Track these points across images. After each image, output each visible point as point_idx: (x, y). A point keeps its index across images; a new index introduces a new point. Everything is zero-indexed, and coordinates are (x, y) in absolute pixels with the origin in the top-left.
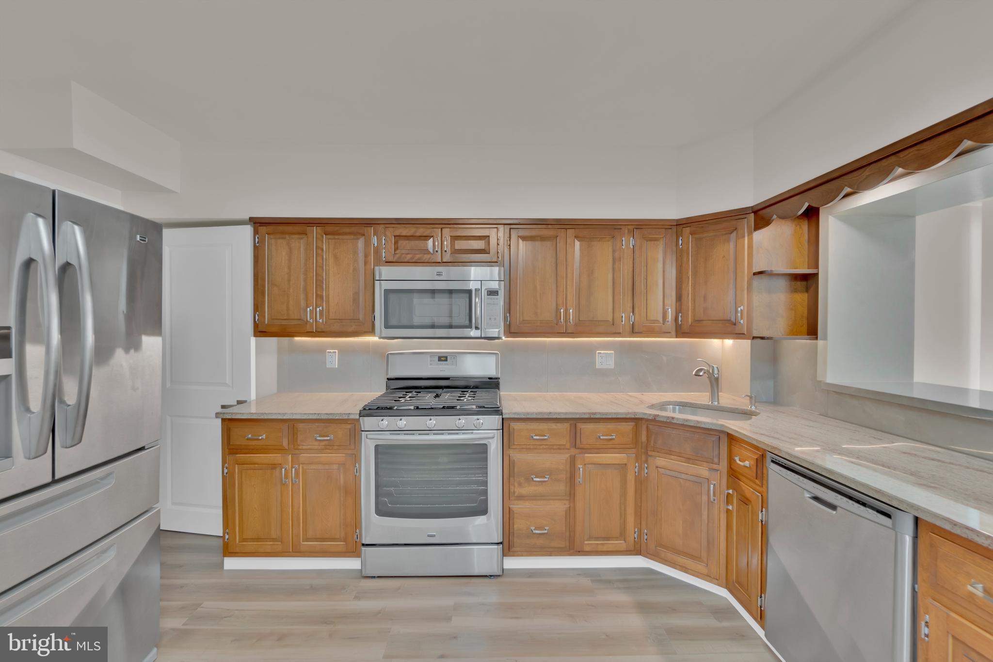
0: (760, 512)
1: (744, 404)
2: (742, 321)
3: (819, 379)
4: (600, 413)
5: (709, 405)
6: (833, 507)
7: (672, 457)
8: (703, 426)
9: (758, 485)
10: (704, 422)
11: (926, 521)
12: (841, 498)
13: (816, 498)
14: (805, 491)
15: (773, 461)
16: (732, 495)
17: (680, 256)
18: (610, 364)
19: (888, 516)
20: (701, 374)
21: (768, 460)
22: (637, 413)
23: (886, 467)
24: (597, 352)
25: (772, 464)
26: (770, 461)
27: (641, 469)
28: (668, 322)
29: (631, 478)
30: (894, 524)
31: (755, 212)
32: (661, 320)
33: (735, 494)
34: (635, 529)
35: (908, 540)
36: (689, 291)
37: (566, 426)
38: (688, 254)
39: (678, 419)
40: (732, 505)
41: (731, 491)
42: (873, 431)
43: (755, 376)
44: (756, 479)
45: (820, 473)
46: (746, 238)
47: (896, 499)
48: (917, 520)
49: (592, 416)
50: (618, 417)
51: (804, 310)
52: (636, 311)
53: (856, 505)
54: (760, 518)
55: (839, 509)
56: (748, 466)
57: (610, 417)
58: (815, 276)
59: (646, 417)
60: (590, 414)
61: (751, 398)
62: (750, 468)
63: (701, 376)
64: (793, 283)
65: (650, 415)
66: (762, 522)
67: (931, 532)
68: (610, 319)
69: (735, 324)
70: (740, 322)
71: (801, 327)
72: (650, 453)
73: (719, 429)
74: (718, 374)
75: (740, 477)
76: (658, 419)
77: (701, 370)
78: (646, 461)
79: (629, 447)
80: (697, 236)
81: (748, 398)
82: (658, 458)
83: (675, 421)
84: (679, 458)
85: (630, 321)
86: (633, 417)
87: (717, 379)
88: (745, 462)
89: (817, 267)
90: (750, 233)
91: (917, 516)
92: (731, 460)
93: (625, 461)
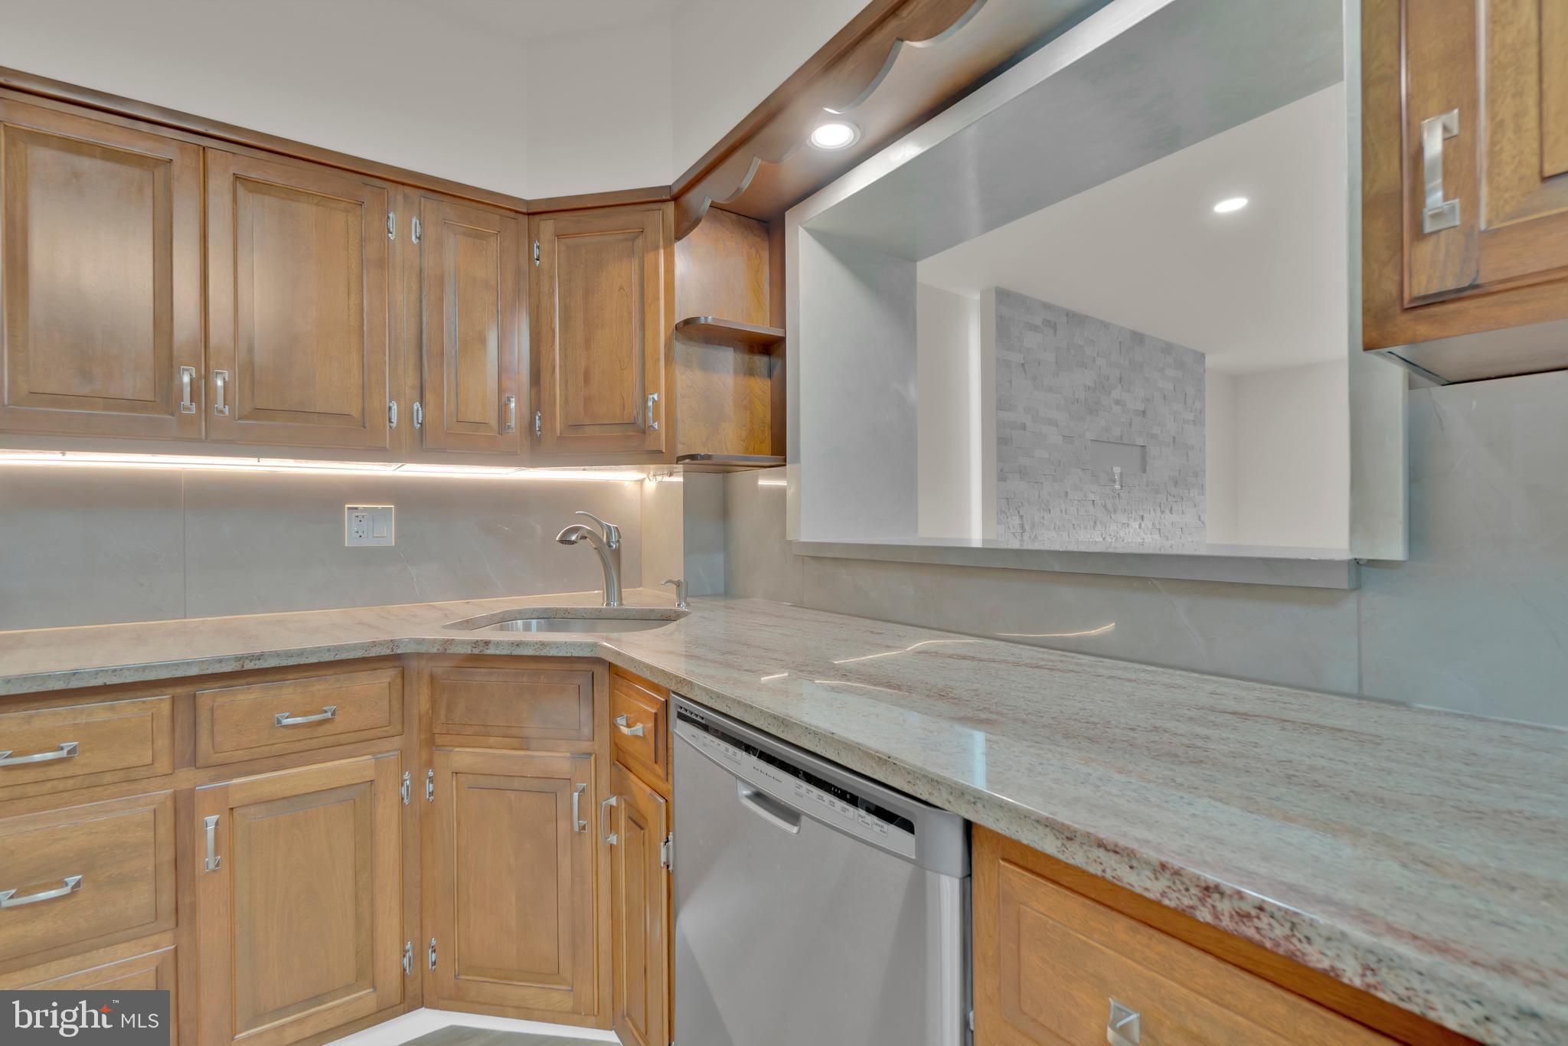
0: (662, 844)
1: (663, 598)
2: (656, 425)
3: (789, 538)
4: (277, 654)
5: (600, 610)
6: (792, 815)
7: (492, 740)
8: (553, 652)
9: (658, 777)
10: (555, 643)
11: (991, 831)
12: (808, 791)
13: (759, 797)
14: (739, 784)
15: (681, 716)
16: (617, 808)
17: (537, 284)
18: (386, 534)
19: (908, 826)
20: (573, 538)
21: (673, 714)
22: (400, 641)
23: (894, 688)
24: (347, 506)
25: (680, 723)
26: (676, 714)
27: (418, 783)
28: (509, 427)
29: (387, 816)
30: (920, 849)
31: (676, 198)
32: (494, 423)
33: (623, 806)
34: (403, 943)
35: (949, 889)
36: (554, 360)
37: (161, 703)
38: (552, 278)
39: (498, 644)
40: (617, 832)
41: (613, 801)
42: (868, 622)
43: (692, 546)
44: (656, 762)
45: (766, 730)
46: (662, 252)
47: (925, 776)
48: (968, 826)
49: (249, 665)
50: (338, 658)
51: (764, 412)
52: (429, 396)
53: (840, 804)
54: (663, 859)
55: (803, 818)
56: (641, 735)
57: (314, 660)
58: (781, 341)
59: (423, 649)
60: (238, 659)
61: (678, 586)
62: (644, 738)
63: (573, 543)
64: (747, 357)
65: (434, 641)
66: (668, 867)
67: (1004, 859)
68: (355, 412)
69: (644, 432)
70: (652, 426)
71: (761, 443)
72: (439, 740)
73: (589, 655)
74: (618, 541)
75: (632, 763)
76: (453, 650)
77: (575, 530)
78: (430, 764)
79: (385, 734)
80: (569, 241)
81: (675, 586)
82: (457, 749)
83: (491, 651)
84: (507, 739)
85: (413, 422)
86: (388, 652)
87: (617, 553)
88: (635, 729)
89: (784, 326)
90: (669, 246)
91: (967, 817)
92: (614, 727)
93: (370, 774)
